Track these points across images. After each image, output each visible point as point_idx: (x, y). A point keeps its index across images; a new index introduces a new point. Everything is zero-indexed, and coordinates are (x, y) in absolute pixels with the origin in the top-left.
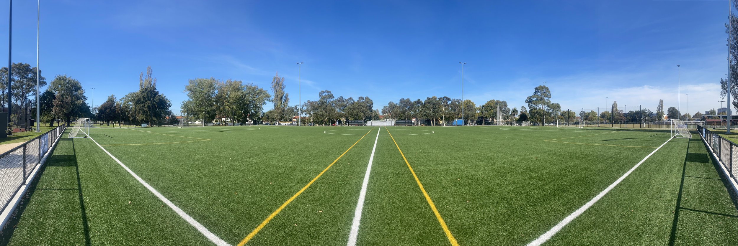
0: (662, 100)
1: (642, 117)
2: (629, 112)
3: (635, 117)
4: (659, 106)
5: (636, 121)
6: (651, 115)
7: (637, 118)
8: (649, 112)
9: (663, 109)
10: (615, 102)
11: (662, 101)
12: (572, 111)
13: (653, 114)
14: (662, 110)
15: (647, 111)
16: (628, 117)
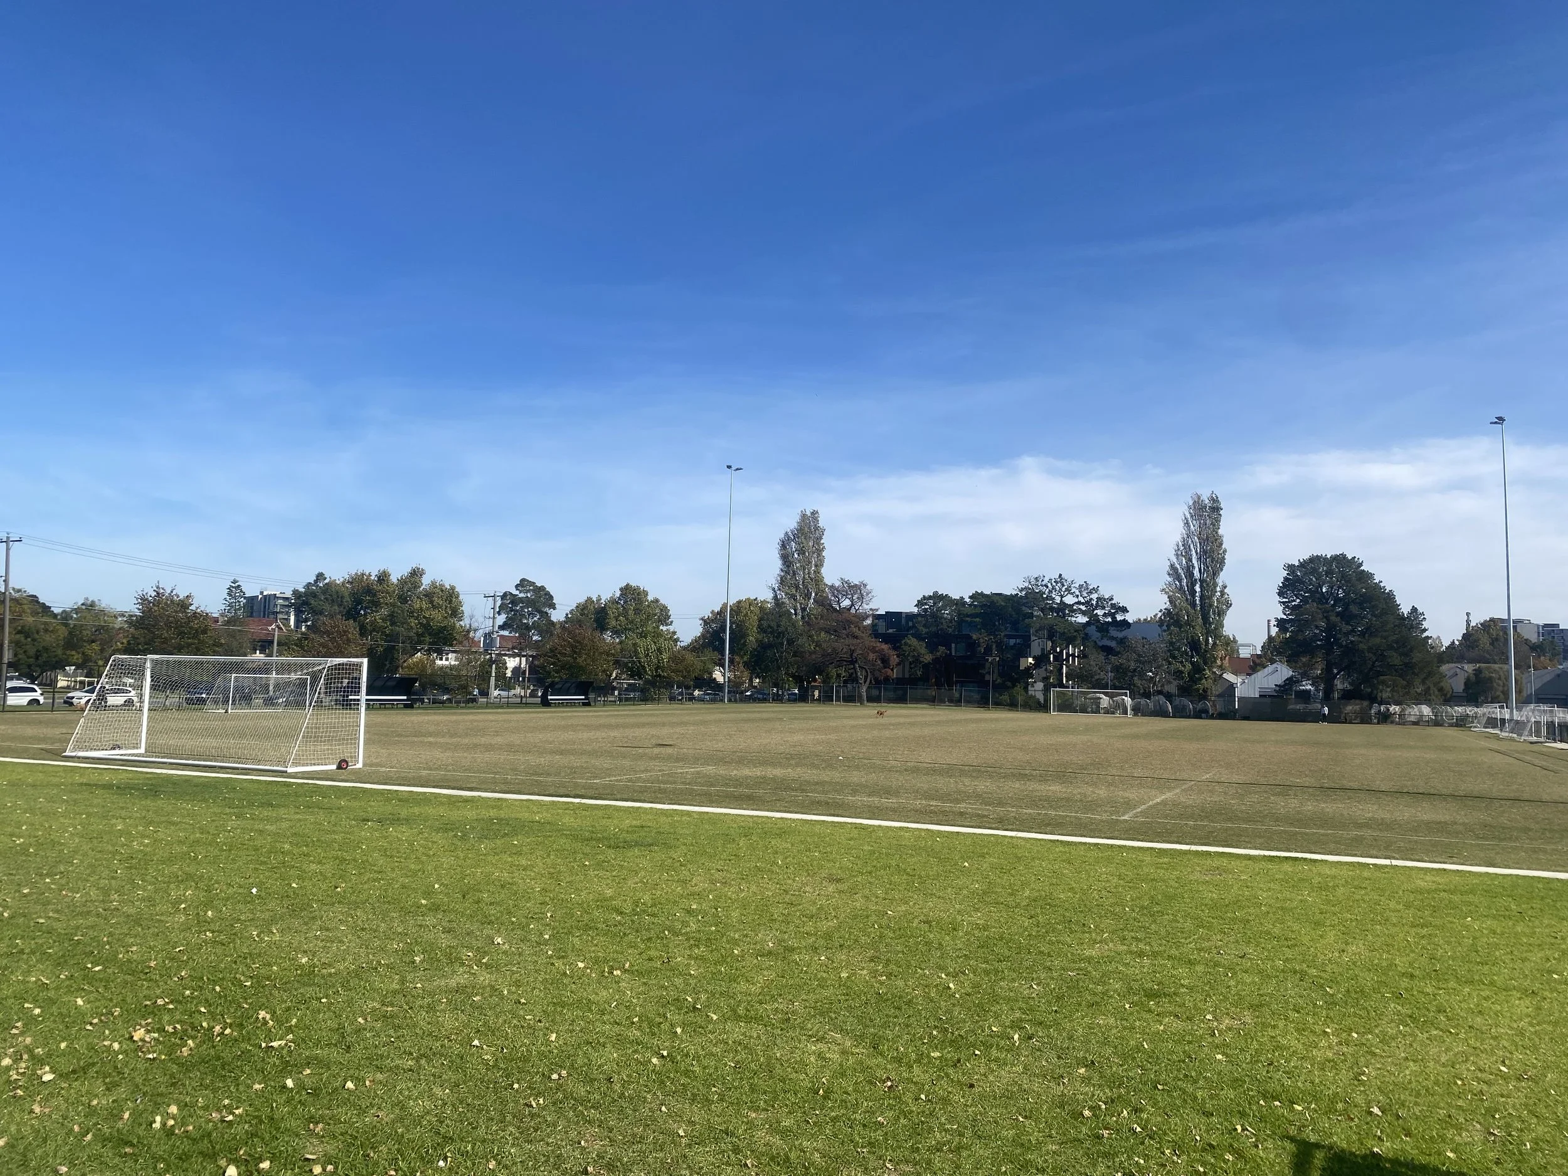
0: (1215, 500)
1: (1024, 651)
2: (920, 603)
3: (972, 645)
4: (1184, 551)
5: (983, 684)
6: (1113, 632)
7: (988, 651)
8: (1087, 603)
9: (1221, 579)
10: (804, 516)
11: (1216, 509)
12: (426, 581)
13: (1125, 623)
14: (1208, 585)
15: (1069, 600)
16: (913, 641)
